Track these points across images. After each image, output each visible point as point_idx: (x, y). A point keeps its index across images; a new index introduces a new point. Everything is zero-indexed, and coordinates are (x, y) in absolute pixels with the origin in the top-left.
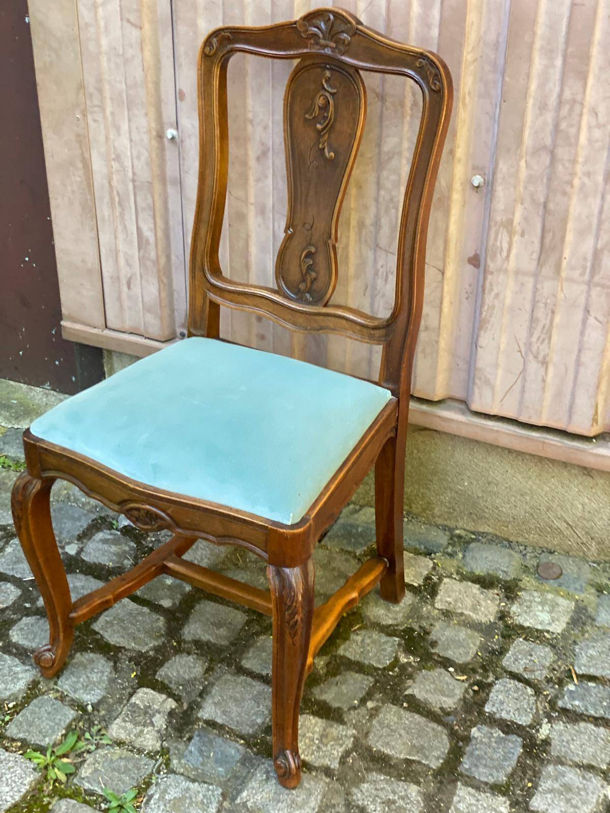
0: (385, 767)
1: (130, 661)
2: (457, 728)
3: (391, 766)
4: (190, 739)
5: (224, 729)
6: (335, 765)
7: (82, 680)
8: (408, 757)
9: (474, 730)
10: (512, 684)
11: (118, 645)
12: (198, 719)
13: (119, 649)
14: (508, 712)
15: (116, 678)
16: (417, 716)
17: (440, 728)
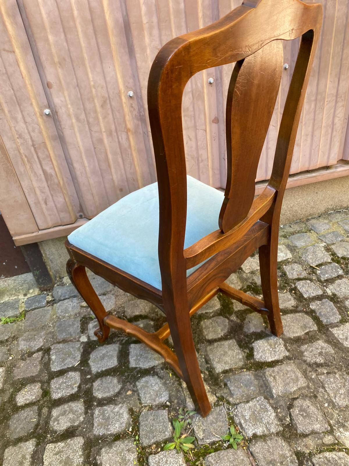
0: (302, 341)
1: (162, 370)
2: (305, 310)
3: (304, 340)
4: (226, 385)
5: (233, 371)
6: (287, 354)
7: (152, 393)
8: (306, 332)
9: (311, 306)
10: (301, 282)
11: (151, 367)
12: (218, 374)
13: (153, 368)
14: (313, 293)
15: (165, 381)
16: (289, 315)
17: (300, 314)
